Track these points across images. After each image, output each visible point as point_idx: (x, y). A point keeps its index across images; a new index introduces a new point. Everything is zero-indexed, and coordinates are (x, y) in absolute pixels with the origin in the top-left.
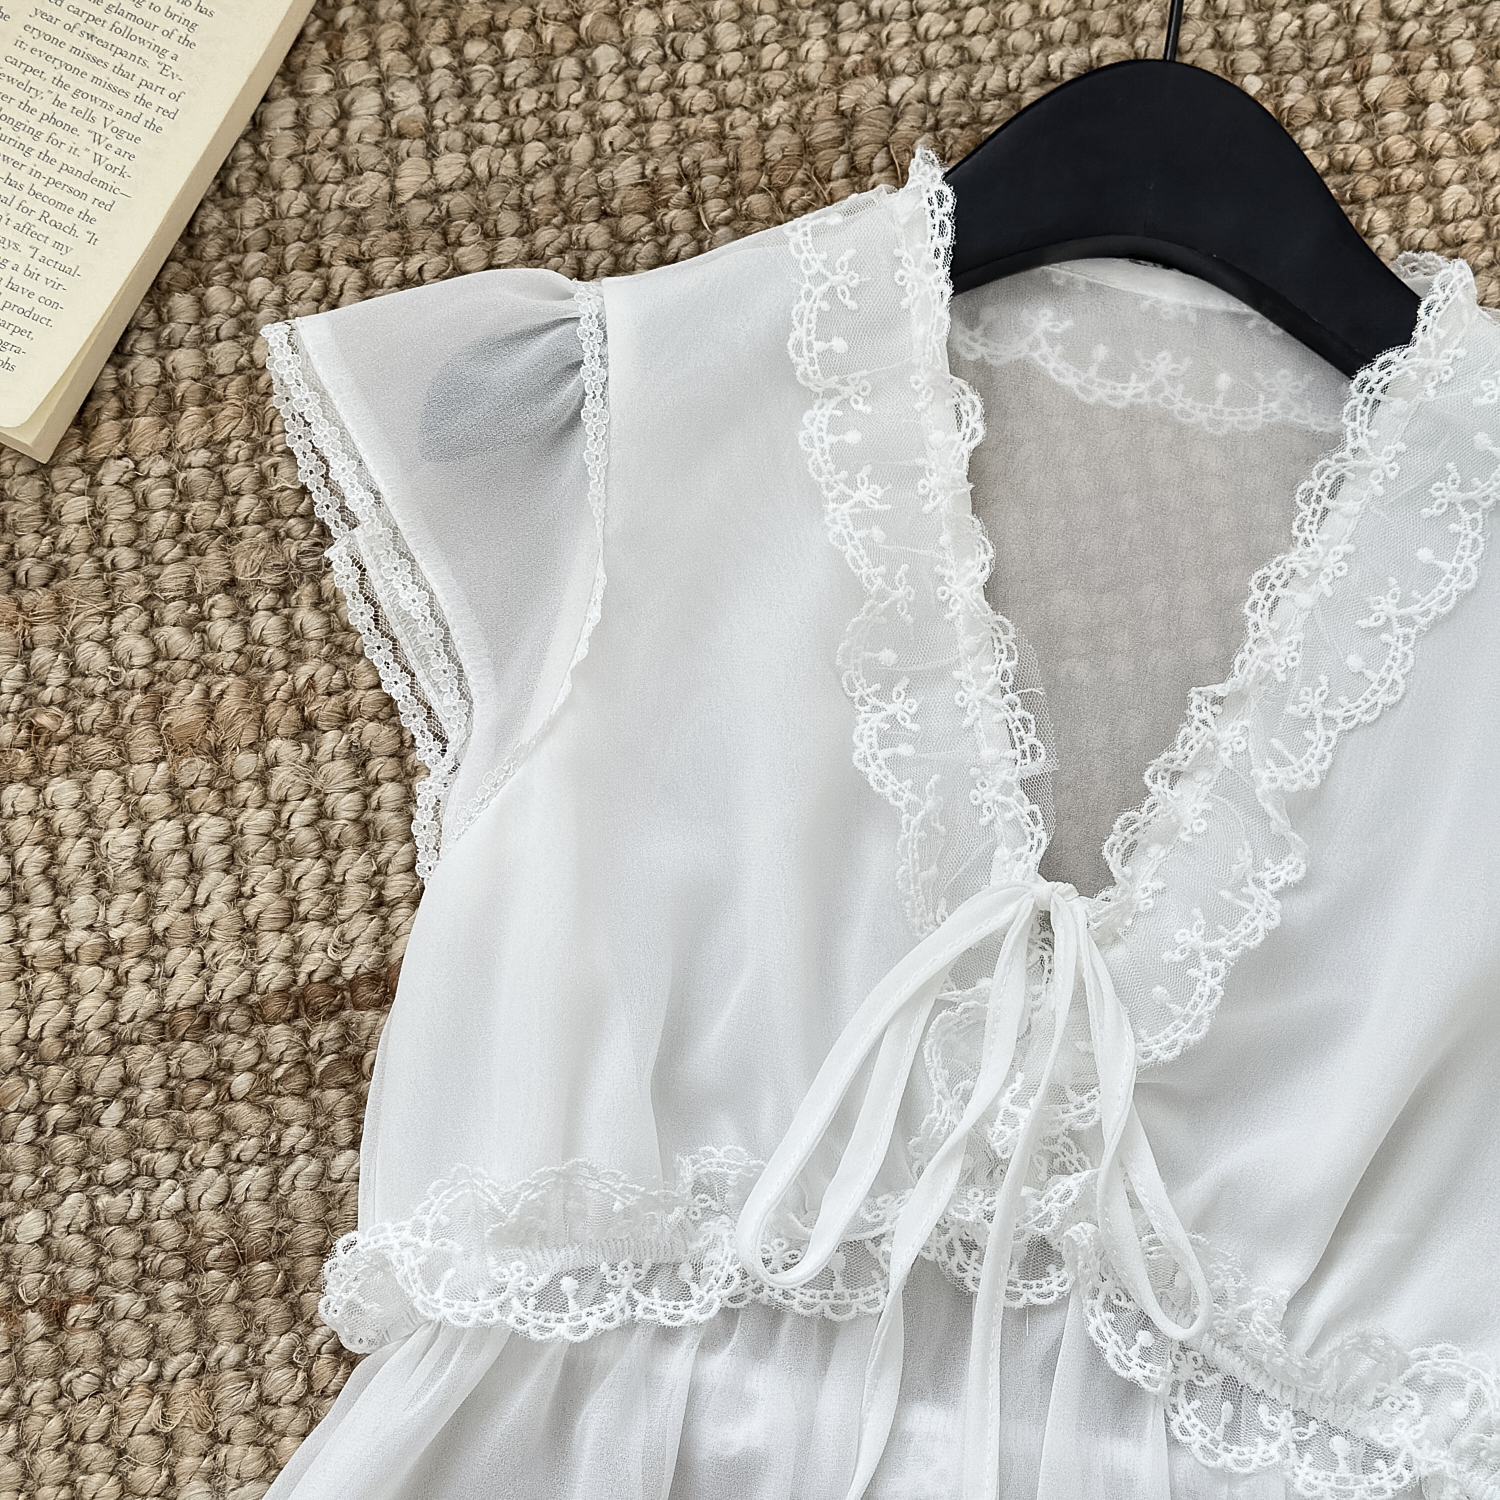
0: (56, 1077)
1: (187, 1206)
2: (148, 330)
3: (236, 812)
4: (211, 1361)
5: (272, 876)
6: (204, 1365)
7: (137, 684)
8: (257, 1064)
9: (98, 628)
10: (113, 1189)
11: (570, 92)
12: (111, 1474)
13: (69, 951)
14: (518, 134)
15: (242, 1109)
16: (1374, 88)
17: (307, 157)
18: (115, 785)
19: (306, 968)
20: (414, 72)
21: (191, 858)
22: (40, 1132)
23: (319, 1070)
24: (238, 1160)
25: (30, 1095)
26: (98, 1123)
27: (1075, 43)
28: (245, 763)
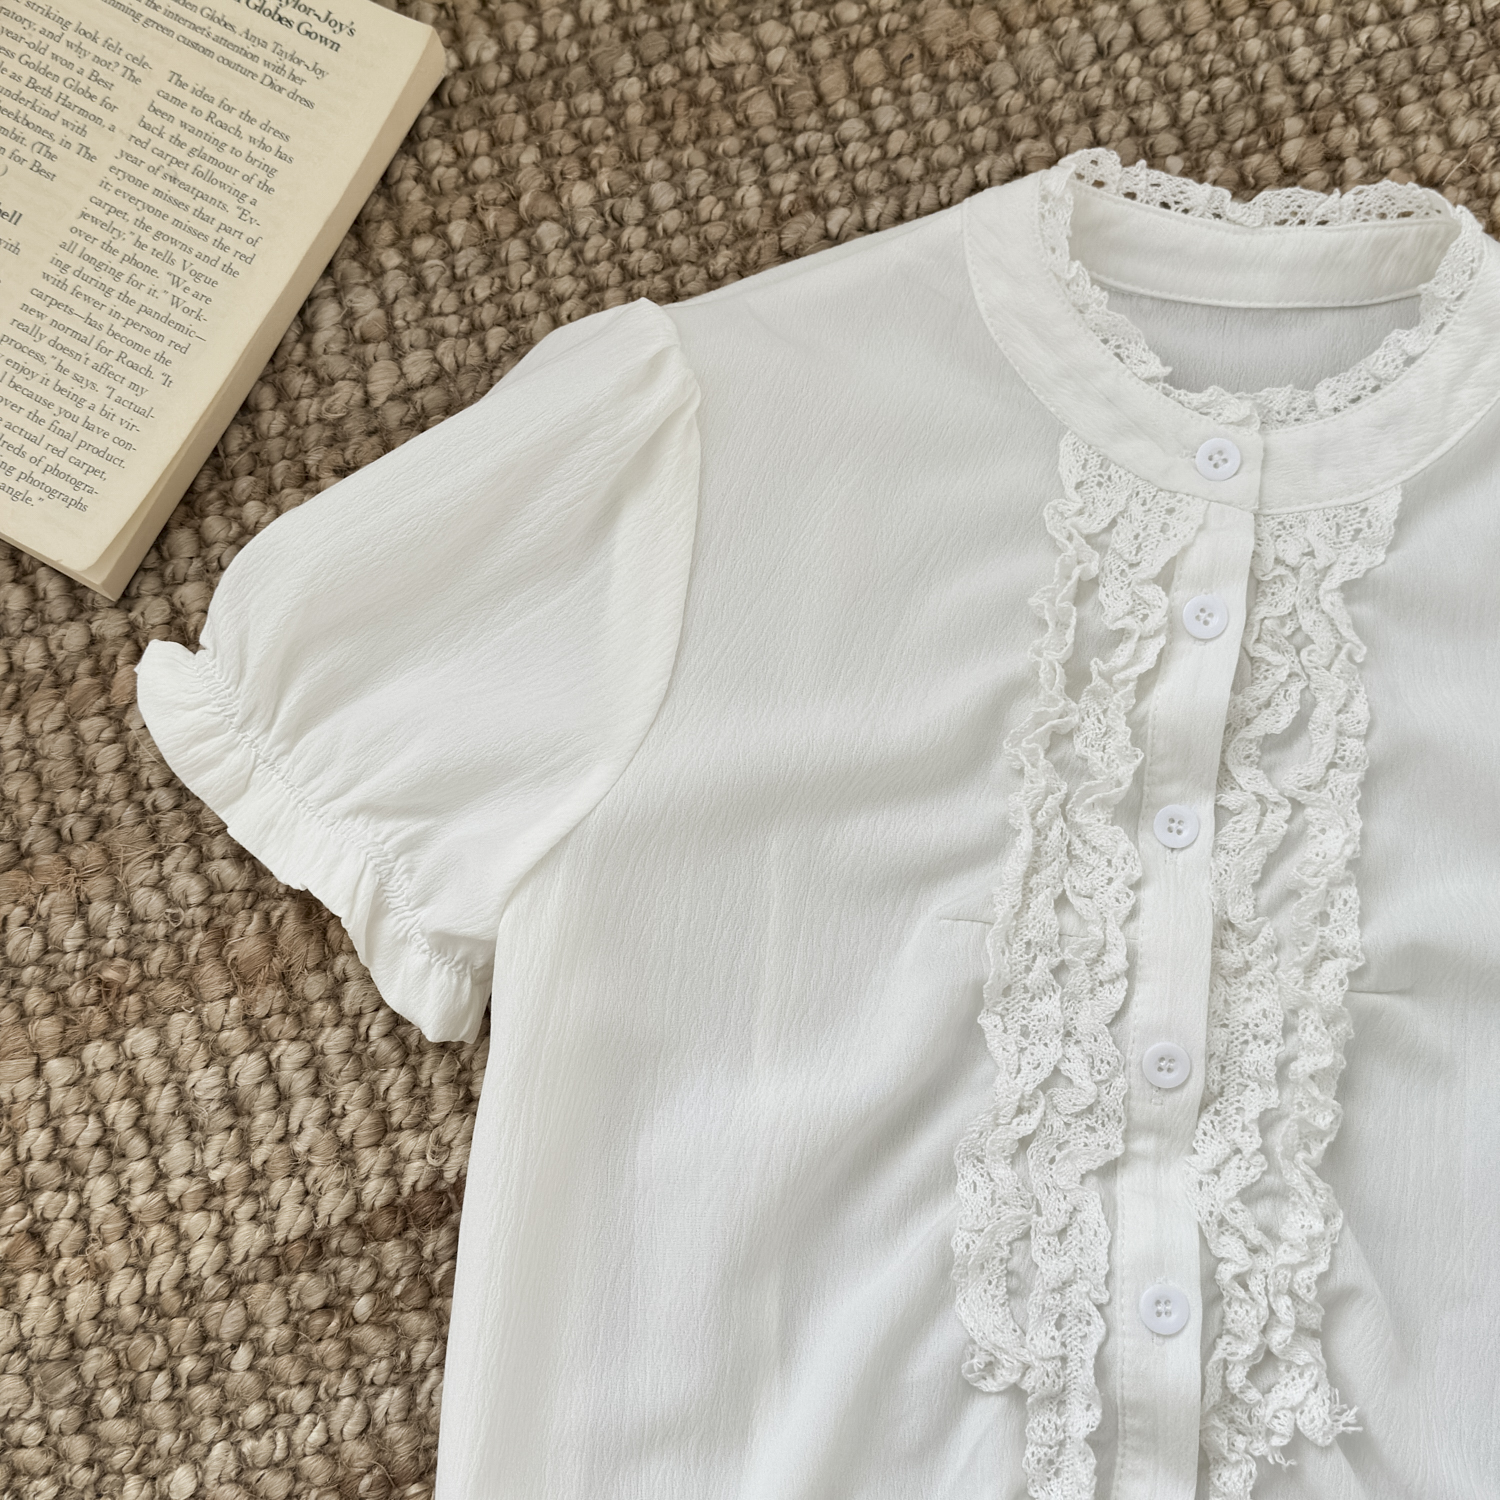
0: (182, 1329)
2: (152, 569)
3: (314, 1034)
5: (359, 1092)
7: (198, 923)
8: (375, 1283)
9: (150, 874)
10: (255, 1433)
11: (521, 274)
13: (173, 1198)
14: (477, 323)
15: (367, 1333)
16: (1291, 151)
17: (278, 376)
18: (191, 1027)
19: (407, 1183)
20: (368, 278)
21: (278, 1088)
22: (175, 1386)
24: (372, 1383)
25: (158, 1353)
26: (229, 1368)
27: (998, 150)
28: (315, 984)
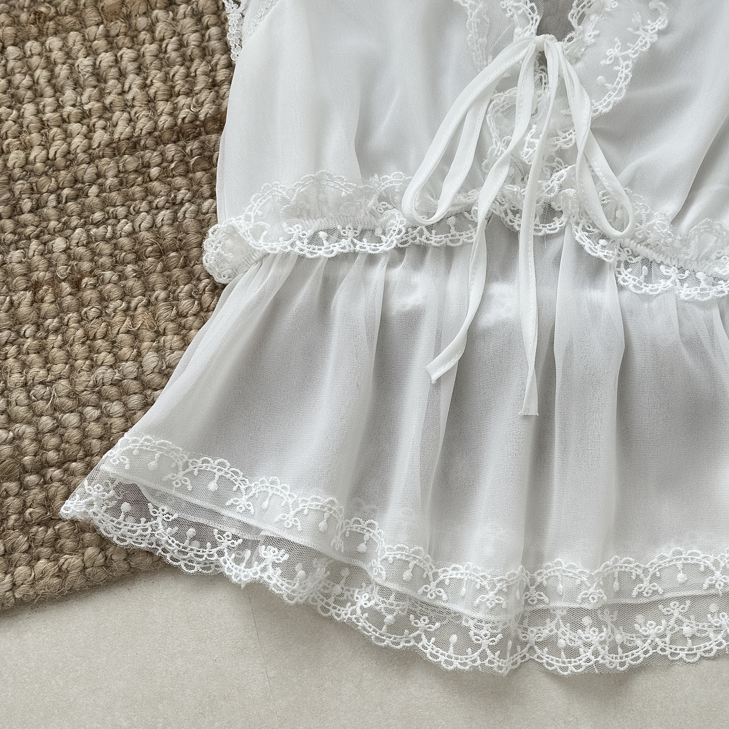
0: (65, 175)
1: (134, 229)
3: (140, 46)
4: (153, 299)
5: (160, 75)
6: (149, 301)
8: (161, 163)
10: (97, 225)
12: (110, 353)
13: (65, 116)
15: (156, 184)
18: (79, 38)
19: (182, 116)
21: (120, 70)
22: (59, 202)
23: (192, 163)
24: (157, 208)
26: (87, 196)
28: (142, 22)
